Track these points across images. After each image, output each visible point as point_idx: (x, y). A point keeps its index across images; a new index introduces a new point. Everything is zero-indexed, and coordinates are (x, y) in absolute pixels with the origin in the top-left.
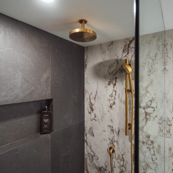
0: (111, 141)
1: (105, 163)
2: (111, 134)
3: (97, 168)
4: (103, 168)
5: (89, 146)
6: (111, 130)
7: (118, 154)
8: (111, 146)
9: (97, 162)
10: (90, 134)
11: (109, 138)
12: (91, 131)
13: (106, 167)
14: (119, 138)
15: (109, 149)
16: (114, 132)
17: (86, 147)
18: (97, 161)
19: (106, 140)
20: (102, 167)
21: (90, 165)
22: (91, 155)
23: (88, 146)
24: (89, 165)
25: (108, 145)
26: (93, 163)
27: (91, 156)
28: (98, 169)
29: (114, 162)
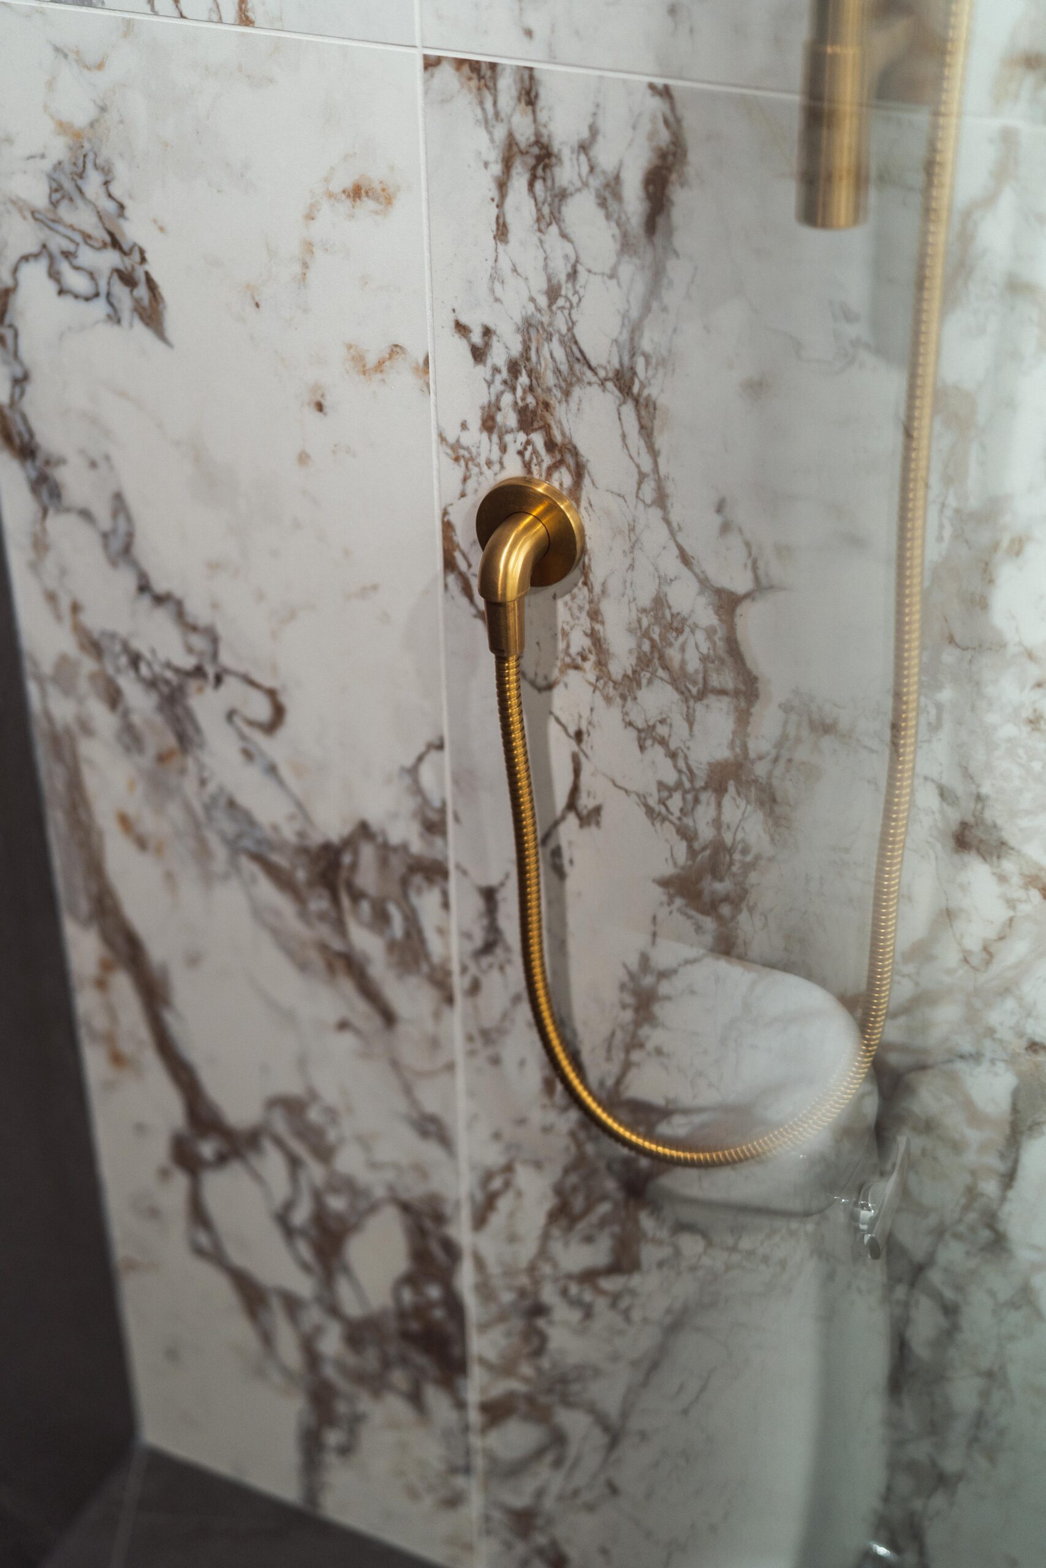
0: (514, 368)
1: (413, 772)
2: (502, 231)
3: (280, 859)
4: (385, 850)
5: (86, 515)
6: (510, 153)
7: (645, 599)
8: (513, 469)
9: (272, 770)
10: (78, 282)
11: (461, 328)
12: (84, 219)
13: (434, 826)
14: (672, 297)
15: (466, 533)
16: (562, 195)
17: (40, 545)
18: (272, 747)
19: (402, 378)
20: (364, 830)
21: (149, 823)
22: (135, 660)
23: (59, 525)
24: (125, 822)
25: (459, 454)
26: (190, 786)
27: (152, 684)
28: (301, 875)
29: (579, 736)
